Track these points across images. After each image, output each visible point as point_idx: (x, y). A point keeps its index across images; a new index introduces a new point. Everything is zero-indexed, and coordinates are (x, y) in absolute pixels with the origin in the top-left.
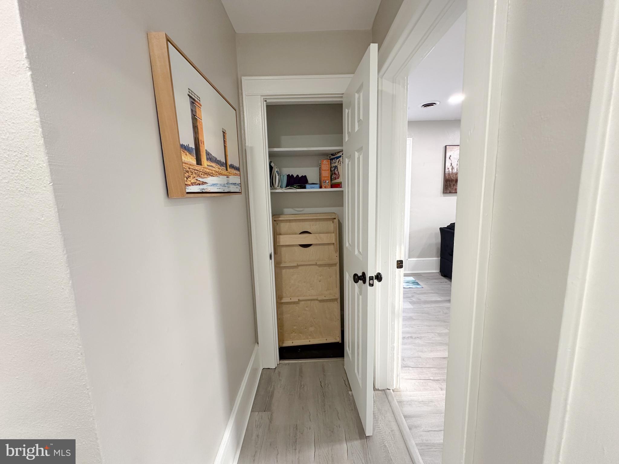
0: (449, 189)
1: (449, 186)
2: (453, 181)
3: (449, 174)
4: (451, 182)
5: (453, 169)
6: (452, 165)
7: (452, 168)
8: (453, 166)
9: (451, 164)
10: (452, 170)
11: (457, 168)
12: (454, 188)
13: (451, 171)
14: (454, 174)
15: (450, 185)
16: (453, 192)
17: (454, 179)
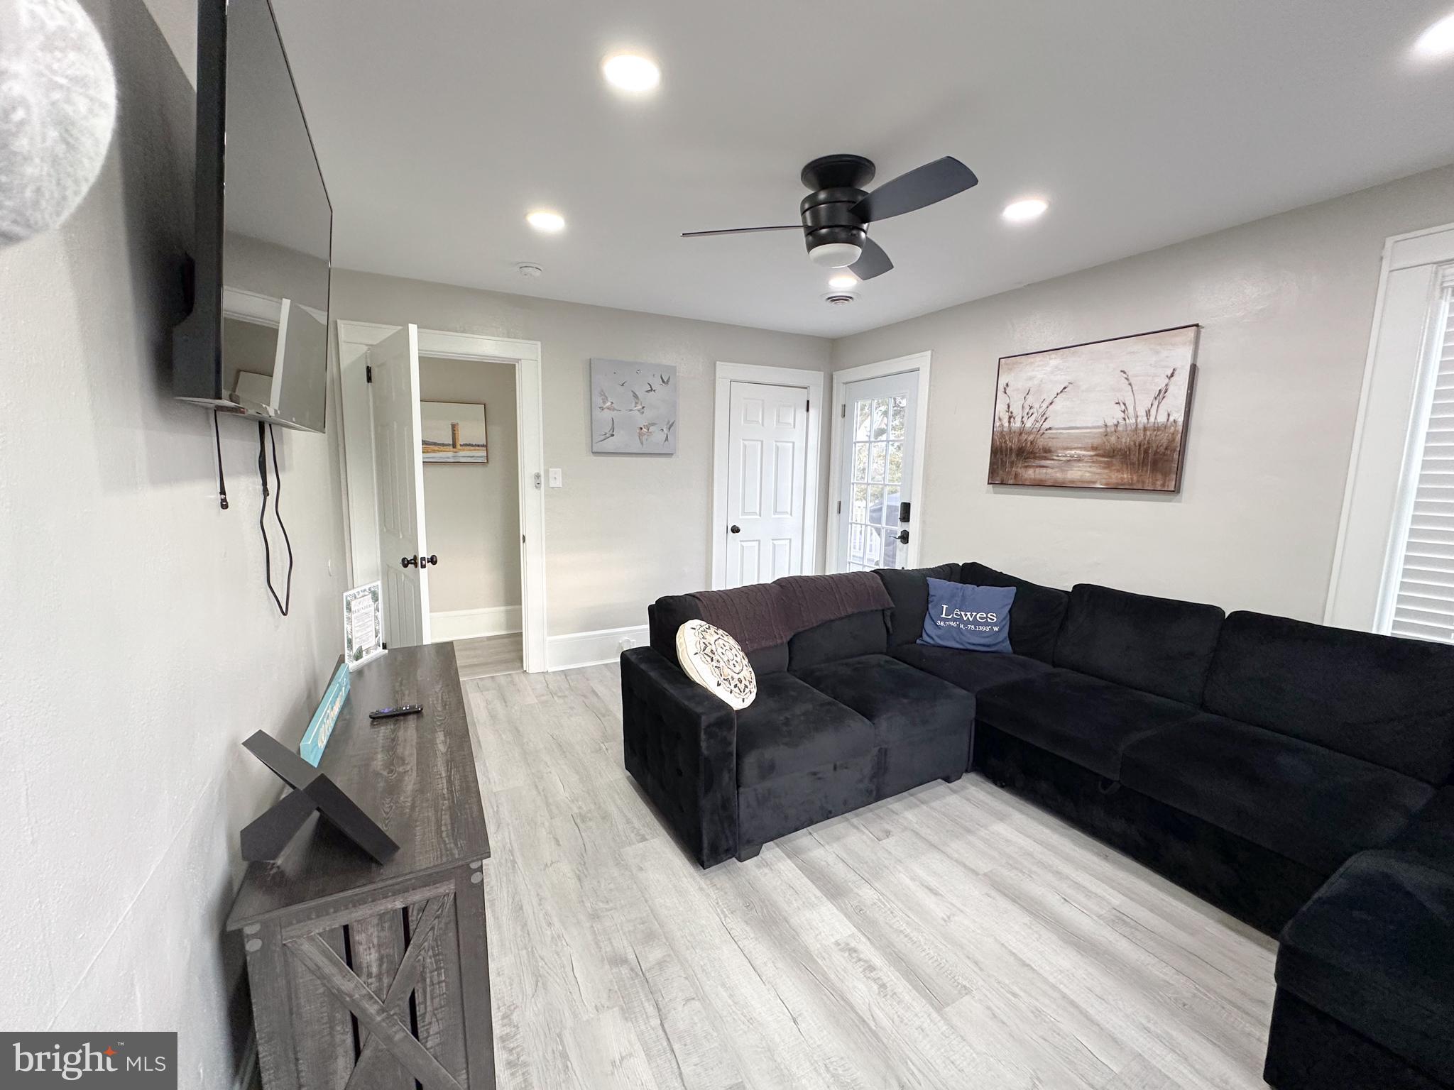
0: (1001, 472)
1: (1000, 467)
2: (1011, 454)
3: (1002, 432)
4: (1006, 455)
5: (1012, 419)
6: (1011, 409)
7: (1010, 417)
8: (1012, 413)
9: (1009, 407)
10: (1010, 422)
11: (1023, 418)
12: (1013, 473)
13: (1006, 424)
14: (1014, 432)
15: (1003, 464)
16: (1011, 482)
17: (1013, 446)
